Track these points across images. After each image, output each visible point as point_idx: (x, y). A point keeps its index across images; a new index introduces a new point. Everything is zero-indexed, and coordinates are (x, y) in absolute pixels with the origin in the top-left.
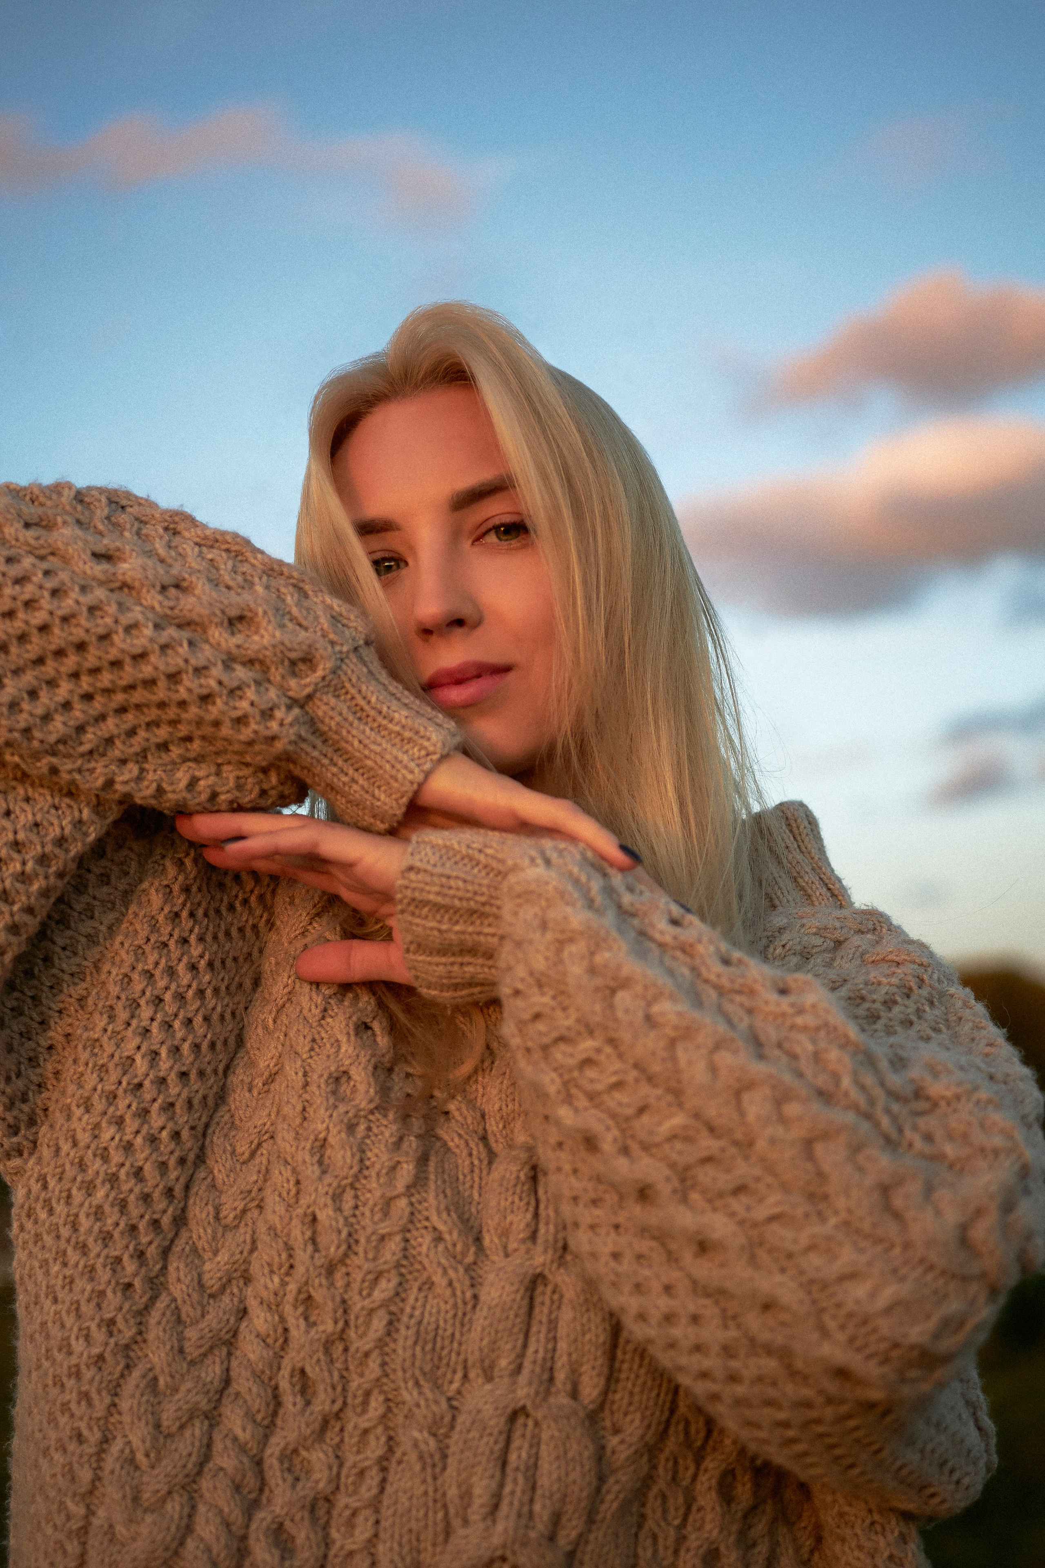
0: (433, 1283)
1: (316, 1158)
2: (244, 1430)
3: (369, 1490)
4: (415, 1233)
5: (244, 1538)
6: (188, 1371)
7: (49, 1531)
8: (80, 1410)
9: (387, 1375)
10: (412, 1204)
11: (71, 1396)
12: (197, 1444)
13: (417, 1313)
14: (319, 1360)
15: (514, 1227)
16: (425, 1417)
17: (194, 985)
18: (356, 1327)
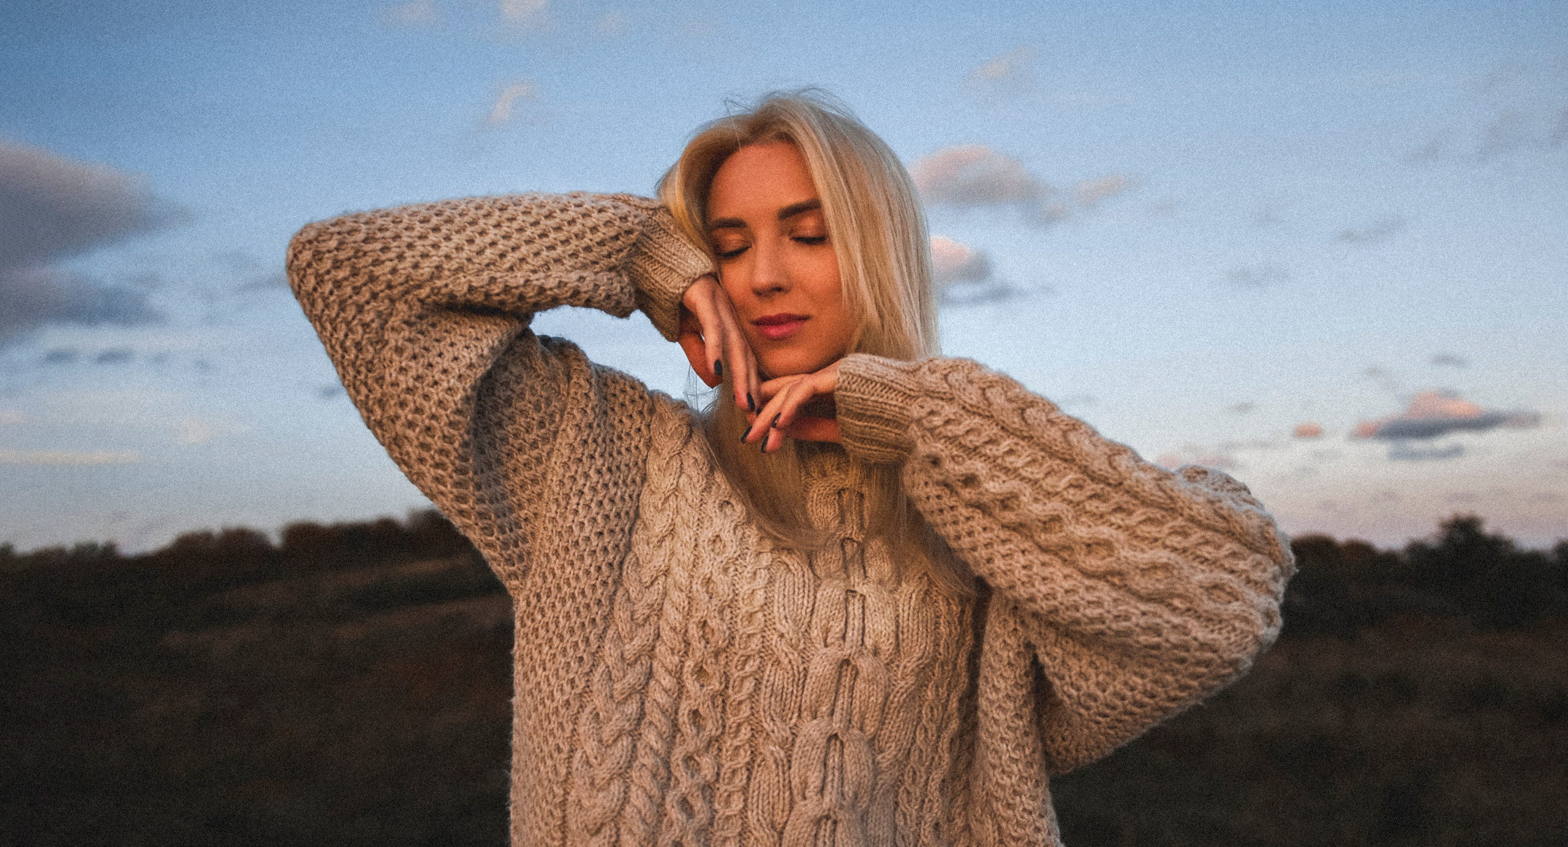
0: (779, 662)
1: (704, 589)
2: (657, 742)
3: (741, 781)
4: (768, 632)
5: (662, 805)
6: (616, 708)
7: (544, 805)
8: (558, 733)
9: (753, 715)
10: (765, 616)
11: (553, 726)
12: (625, 750)
13: (772, 679)
14: (708, 706)
15: (833, 629)
16: (777, 738)
17: (601, 481)
18: (733, 687)
